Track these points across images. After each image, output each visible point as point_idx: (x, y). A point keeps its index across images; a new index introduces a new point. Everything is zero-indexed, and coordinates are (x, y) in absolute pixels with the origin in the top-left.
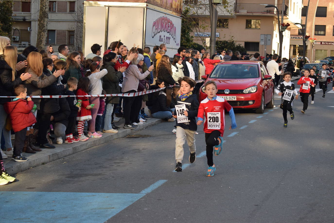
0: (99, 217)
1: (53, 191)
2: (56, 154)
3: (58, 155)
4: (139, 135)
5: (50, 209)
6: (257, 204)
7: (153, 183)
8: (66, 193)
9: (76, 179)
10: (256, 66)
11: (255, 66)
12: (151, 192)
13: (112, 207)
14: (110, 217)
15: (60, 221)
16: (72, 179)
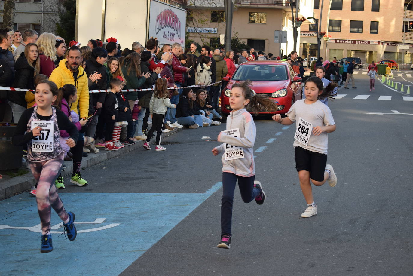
0: (178, 212)
1: (115, 192)
3: (95, 159)
4: (166, 142)
5: (124, 207)
6: (329, 200)
9: (130, 182)
10: (284, 66)
11: (283, 67)
12: (216, 192)
13: (186, 204)
14: (190, 212)
15: (142, 216)
16: (126, 182)
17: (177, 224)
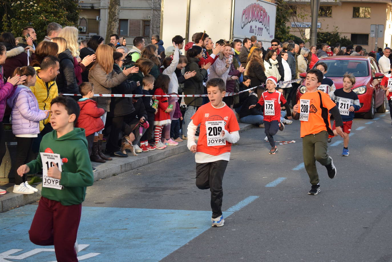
0: (179, 238)
1: (126, 207)
2: (128, 164)
3: (131, 164)
5: (123, 228)
6: (366, 227)
7: (243, 199)
8: (141, 209)
9: (152, 194)
10: (366, 62)
11: (364, 62)
12: (239, 211)
13: (194, 226)
14: (193, 238)
15: (134, 242)
16: (148, 194)
17: (165, 255)
